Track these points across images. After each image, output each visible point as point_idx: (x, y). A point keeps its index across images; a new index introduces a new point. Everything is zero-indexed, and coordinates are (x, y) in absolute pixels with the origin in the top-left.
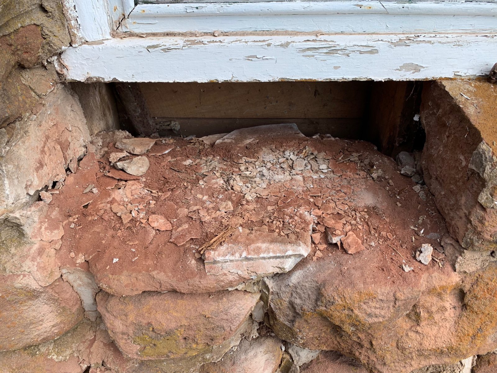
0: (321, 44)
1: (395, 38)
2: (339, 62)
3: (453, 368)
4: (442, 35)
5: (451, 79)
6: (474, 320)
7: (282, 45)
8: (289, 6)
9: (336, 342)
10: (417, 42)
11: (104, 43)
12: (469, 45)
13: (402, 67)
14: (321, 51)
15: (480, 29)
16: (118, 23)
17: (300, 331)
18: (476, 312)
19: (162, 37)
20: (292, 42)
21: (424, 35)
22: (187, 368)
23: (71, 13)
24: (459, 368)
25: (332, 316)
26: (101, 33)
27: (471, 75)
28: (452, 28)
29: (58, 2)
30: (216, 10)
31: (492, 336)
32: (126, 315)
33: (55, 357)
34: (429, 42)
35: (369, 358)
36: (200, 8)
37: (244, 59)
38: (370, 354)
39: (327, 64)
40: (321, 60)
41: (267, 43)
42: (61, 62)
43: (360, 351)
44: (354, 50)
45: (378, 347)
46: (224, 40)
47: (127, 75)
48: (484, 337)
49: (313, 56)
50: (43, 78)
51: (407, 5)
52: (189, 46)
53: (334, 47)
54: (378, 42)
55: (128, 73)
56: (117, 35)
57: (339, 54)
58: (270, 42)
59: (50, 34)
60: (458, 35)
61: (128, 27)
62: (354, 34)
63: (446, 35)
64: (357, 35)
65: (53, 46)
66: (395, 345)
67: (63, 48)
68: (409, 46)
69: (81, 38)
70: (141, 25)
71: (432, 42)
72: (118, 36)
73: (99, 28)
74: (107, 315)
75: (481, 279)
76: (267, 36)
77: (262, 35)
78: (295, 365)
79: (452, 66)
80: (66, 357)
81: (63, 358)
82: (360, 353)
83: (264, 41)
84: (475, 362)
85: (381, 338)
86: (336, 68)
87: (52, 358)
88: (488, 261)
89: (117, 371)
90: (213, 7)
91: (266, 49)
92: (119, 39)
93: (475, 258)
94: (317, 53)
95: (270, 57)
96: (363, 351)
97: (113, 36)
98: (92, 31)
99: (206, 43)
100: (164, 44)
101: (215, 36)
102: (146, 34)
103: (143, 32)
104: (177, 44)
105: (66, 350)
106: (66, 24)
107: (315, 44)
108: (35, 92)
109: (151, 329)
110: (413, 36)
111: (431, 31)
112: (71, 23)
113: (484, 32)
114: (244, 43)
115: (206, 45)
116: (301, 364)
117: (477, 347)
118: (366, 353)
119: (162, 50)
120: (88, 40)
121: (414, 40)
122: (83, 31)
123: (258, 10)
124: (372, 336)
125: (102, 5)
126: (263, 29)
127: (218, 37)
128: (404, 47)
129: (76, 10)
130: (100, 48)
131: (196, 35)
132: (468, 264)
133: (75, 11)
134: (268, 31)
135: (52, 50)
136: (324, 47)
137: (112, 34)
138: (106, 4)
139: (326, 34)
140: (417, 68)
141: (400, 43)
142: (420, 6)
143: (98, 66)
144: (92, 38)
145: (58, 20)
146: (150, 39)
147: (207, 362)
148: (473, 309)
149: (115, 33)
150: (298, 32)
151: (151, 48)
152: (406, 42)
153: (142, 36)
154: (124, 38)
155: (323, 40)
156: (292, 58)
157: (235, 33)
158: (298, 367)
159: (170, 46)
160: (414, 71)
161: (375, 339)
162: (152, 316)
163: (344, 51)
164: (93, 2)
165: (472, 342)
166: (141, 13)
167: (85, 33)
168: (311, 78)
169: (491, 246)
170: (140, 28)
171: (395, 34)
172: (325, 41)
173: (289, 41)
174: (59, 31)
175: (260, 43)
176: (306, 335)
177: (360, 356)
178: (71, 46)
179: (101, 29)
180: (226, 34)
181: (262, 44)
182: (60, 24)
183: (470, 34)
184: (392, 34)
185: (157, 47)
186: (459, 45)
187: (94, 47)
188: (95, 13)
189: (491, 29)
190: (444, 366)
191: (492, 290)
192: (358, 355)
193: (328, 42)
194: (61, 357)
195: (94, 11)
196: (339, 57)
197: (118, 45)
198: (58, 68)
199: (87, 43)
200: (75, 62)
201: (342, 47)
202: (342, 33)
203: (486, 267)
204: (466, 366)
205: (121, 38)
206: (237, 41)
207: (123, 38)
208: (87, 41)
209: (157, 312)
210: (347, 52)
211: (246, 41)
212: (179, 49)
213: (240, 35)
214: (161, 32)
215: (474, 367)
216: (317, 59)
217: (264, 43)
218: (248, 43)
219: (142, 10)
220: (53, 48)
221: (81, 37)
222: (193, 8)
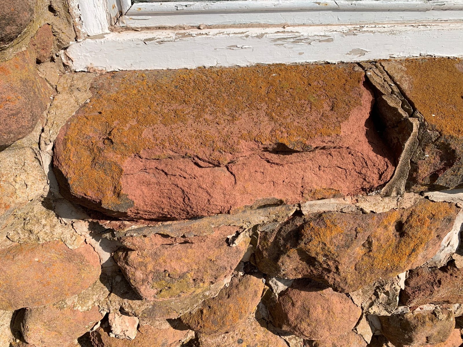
0: (288, 35)
1: (345, 29)
2: (303, 49)
3: (393, 281)
4: (380, 26)
5: (387, 60)
6: (409, 243)
7: (257, 37)
8: (263, 3)
9: (309, 271)
10: (362, 32)
11: (105, 37)
12: (400, 34)
13: (351, 51)
14: (288, 40)
15: (408, 20)
16: (116, 19)
17: (283, 265)
18: (411, 237)
19: (155, 31)
20: (265, 33)
21: (366, 26)
22: (191, 305)
23: (75, 12)
24: (397, 281)
25: (310, 250)
26: (101, 28)
27: (402, 57)
28: (387, 19)
29: (64, 2)
30: (203, 7)
31: (422, 254)
32: (145, 266)
33: (80, 308)
34: (372, 32)
35: (335, 279)
36: (189, 6)
37: (226, 48)
38: (336, 276)
39: (293, 51)
40: (289, 48)
41: (245, 34)
42: (67, 55)
43: (328, 275)
44: (315, 39)
45: (342, 270)
46: (209, 33)
47: (126, 64)
48: (417, 255)
49: (283, 45)
50: (52, 69)
51: (354, 2)
52: (181, 38)
53: (299, 37)
54: (333, 32)
55: (127, 63)
56: (115, 29)
57: (303, 43)
58: (247, 33)
59: (59, 31)
60: (392, 25)
61: (125, 23)
62: (313, 26)
63: (383, 26)
64: (316, 27)
65: (62, 42)
66: (354, 268)
67: (71, 43)
68: (356, 35)
69: (84, 34)
70: (136, 20)
71: (374, 32)
72: (116, 31)
73: (100, 24)
74: (128, 268)
75: (414, 212)
76: (244, 28)
77: (240, 27)
78: (274, 293)
79: (388, 50)
80: (89, 307)
81: (87, 309)
82: (328, 277)
83: (242, 33)
84: (408, 275)
85: (345, 263)
86: (300, 54)
87: (77, 309)
88: (419, 199)
89: (134, 313)
90: (199, 5)
91: (245, 40)
92: (117, 33)
93: (410, 197)
94: (286, 42)
95: (248, 46)
96: (331, 275)
97: (112, 31)
98: (93, 26)
99: (195, 35)
100: (159, 37)
101: (200, 29)
102: (141, 28)
103: (138, 27)
104: (170, 37)
105: (88, 302)
106: (72, 21)
107: (284, 35)
108: (50, 84)
109: (167, 275)
110: (359, 26)
111: (372, 22)
112: (75, 20)
113: (411, 22)
114: (226, 35)
115: (195, 38)
116: (279, 292)
117: (412, 263)
118: (333, 276)
119: (158, 42)
120: (89, 34)
121: (360, 30)
122: (85, 26)
123: (237, 7)
124: (338, 262)
125: (102, 3)
126: (241, 22)
127: (203, 30)
128: (352, 36)
129: (80, 9)
130: (102, 42)
131: (184, 28)
132: (406, 202)
133: (78, 10)
134: (244, 24)
135: (61, 45)
136: (291, 38)
137: (111, 28)
138: (105, 3)
139: (291, 26)
140: (362, 53)
141: (350, 33)
142: (364, 3)
143: (100, 57)
144: (93, 33)
145: (64, 18)
146: (145, 32)
147: (207, 298)
148: (409, 235)
149: (113, 28)
150: (269, 25)
151: (147, 41)
152: (355, 32)
153: (138, 30)
154: (122, 32)
155: (290, 31)
156: (265, 47)
157: (217, 26)
158: (277, 294)
159: (164, 39)
160: (360, 55)
161: (341, 265)
162: (168, 265)
163: (307, 40)
164: (95, 2)
165: (408, 259)
166: (138, 11)
167: (87, 29)
168: (281, 62)
169: (422, 188)
170: (135, 23)
171: (345, 25)
172: (292, 32)
173: (263, 33)
174: (65, 28)
175: (239, 35)
176: (288, 267)
177: (328, 279)
178: (76, 40)
179: (101, 25)
180: (209, 27)
181: (241, 35)
182: (66, 21)
183: (400, 24)
184: (342, 25)
185: (153, 40)
186: (393, 34)
187: (97, 41)
188: (96, 11)
189: (416, 20)
190: (386, 281)
191: (422, 220)
192: (327, 278)
193: (294, 33)
194: (84, 308)
195: (95, 9)
196: (303, 45)
197: (118, 39)
198: (65, 61)
199: (89, 37)
200: (80, 54)
201: (306, 37)
202: (304, 25)
203: (418, 203)
204: (402, 279)
205: (119, 32)
206: (220, 33)
207: (120, 32)
208: (89, 36)
209: (171, 261)
210: (309, 41)
211: (228, 33)
212: (172, 41)
213: (222, 28)
214: (154, 26)
215: (407, 279)
216: (286, 47)
217: (243, 35)
218: (230, 35)
219: (138, 8)
220: (62, 44)
221: (84, 32)
222: (183, 6)
